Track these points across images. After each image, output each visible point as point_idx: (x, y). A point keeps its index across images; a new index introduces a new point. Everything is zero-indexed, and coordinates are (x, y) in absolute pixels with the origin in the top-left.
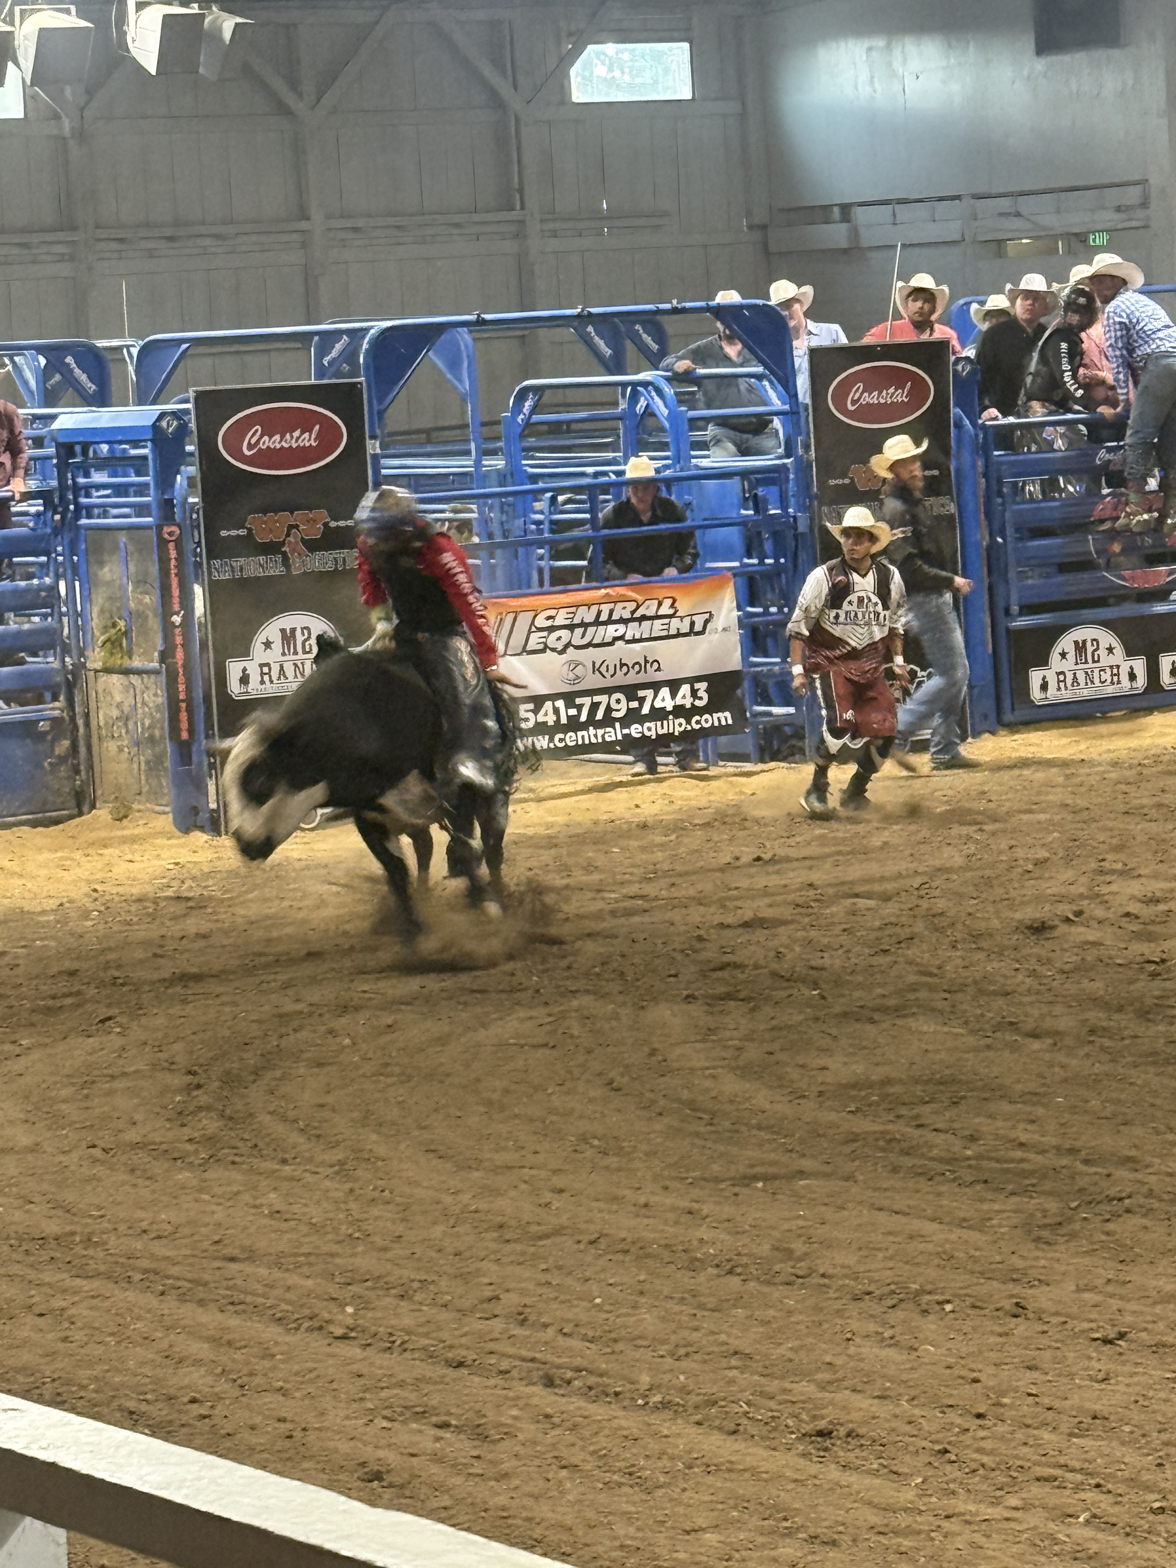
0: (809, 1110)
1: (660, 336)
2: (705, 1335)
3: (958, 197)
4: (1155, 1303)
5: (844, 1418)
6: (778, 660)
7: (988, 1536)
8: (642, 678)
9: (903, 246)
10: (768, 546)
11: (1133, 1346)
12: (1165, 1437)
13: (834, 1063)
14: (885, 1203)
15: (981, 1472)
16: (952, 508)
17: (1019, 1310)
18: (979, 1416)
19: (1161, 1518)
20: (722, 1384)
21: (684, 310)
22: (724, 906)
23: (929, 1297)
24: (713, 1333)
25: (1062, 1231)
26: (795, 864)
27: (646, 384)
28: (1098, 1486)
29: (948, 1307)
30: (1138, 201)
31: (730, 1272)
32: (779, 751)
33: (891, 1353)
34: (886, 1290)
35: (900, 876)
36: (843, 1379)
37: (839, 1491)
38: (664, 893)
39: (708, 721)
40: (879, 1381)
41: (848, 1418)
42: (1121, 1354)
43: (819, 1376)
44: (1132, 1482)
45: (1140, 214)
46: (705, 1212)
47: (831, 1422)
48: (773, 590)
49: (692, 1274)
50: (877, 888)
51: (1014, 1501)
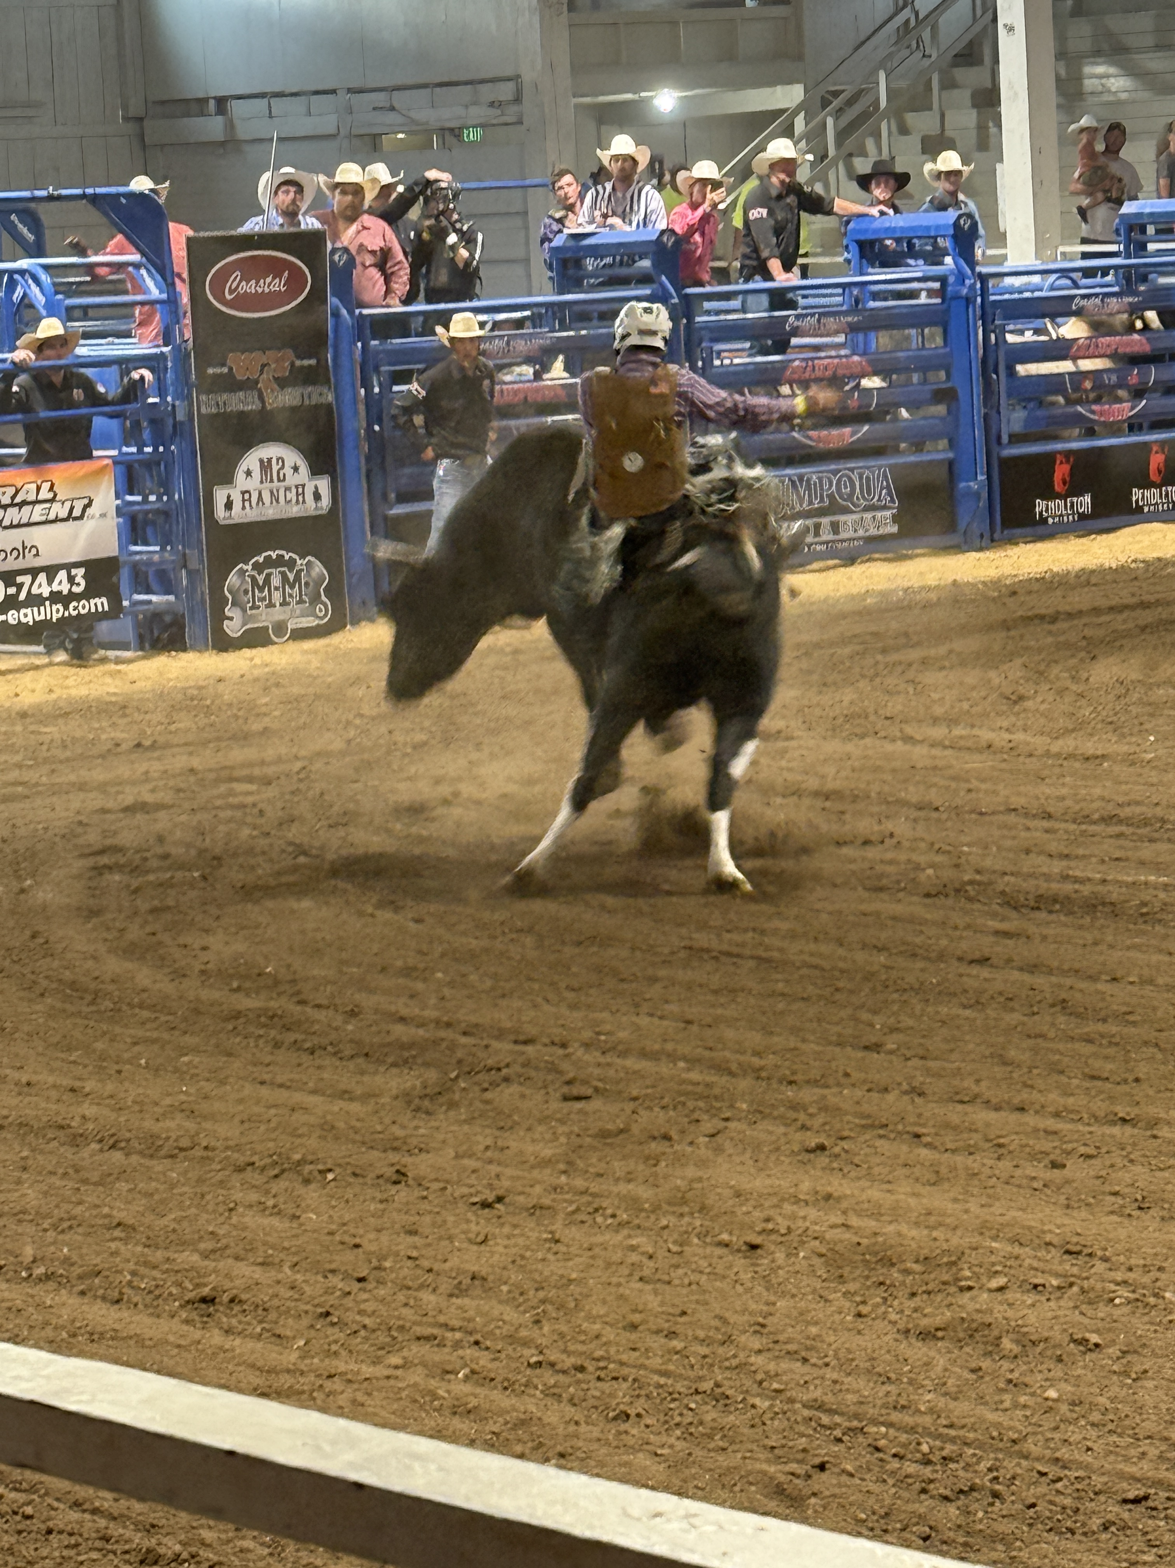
0: (192, 988)
1: (35, 225)
2: (87, 1209)
3: (333, 92)
4: (533, 1167)
5: (227, 1285)
6: (157, 548)
7: (369, 1394)
8: (20, 564)
9: (280, 139)
10: (146, 435)
11: (511, 1209)
12: (541, 1294)
13: (215, 941)
14: (266, 1077)
15: (363, 1333)
16: (330, 398)
17: (400, 1176)
18: (361, 1280)
19: (538, 1371)
20: (105, 1255)
21: (60, 198)
22: (105, 792)
23: (311, 1167)
24: (97, 1206)
25: (442, 1100)
26: (175, 750)
27: (22, 272)
28: (477, 1343)
29: (330, 1176)
30: (510, 97)
31: (113, 1147)
32: (158, 640)
33: (275, 1221)
34: (268, 1161)
35: (279, 760)
36: (227, 1247)
37: (222, 1355)
38: (44, 779)
39: (84, 607)
40: (261, 1249)
41: (230, 1285)
42: (499, 1217)
43: (202, 1246)
44: (512, 1339)
45: (514, 109)
46: (87, 1089)
47: (213, 1289)
48: (152, 476)
49: (75, 1149)
50: (257, 772)
51: (395, 1360)
